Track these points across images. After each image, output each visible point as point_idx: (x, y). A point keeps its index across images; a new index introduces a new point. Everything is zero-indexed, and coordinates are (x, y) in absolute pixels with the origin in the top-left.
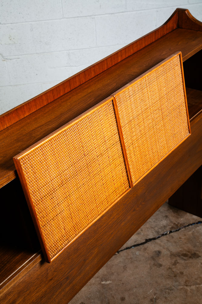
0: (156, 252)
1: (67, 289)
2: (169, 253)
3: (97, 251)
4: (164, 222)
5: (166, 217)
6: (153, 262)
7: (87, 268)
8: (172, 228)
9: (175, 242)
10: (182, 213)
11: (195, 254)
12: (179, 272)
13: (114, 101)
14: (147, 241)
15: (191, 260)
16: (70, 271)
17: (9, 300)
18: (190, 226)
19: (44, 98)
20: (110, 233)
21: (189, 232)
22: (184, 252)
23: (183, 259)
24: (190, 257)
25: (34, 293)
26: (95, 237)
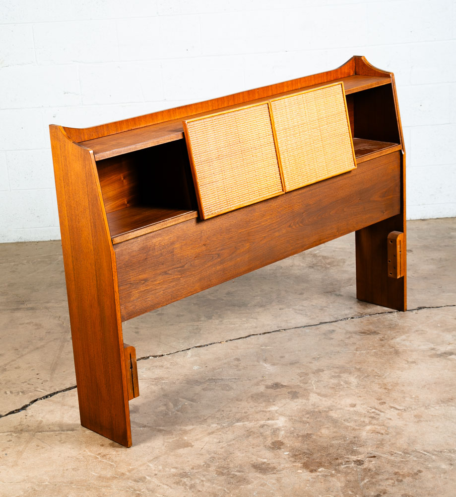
0: (329, 330)
1: (218, 268)
2: (345, 331)
3: (248, 246)
4: (347, 312)
5: (351, 308)
6: (324, 336)
7: (238, 259)
8: (355, 315)
9: (355, 325)
10: (371, 305)
11: (375, 332)
12: (351, 343)
13: (269, 105)
14: (321, 323)
15: (368, 336)
16: (222, 250)
17: (170, 238)
18: (377, 315)
19: (210, 104)
20: (263, 236)
21: (375, 318)
22: (363, 331)
23: (360, 335)
24: (368, 334)
25: (190, 248)
26: (246, 229)
